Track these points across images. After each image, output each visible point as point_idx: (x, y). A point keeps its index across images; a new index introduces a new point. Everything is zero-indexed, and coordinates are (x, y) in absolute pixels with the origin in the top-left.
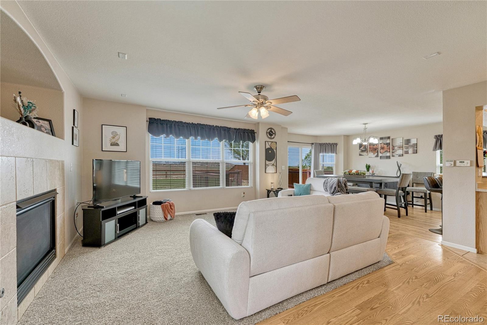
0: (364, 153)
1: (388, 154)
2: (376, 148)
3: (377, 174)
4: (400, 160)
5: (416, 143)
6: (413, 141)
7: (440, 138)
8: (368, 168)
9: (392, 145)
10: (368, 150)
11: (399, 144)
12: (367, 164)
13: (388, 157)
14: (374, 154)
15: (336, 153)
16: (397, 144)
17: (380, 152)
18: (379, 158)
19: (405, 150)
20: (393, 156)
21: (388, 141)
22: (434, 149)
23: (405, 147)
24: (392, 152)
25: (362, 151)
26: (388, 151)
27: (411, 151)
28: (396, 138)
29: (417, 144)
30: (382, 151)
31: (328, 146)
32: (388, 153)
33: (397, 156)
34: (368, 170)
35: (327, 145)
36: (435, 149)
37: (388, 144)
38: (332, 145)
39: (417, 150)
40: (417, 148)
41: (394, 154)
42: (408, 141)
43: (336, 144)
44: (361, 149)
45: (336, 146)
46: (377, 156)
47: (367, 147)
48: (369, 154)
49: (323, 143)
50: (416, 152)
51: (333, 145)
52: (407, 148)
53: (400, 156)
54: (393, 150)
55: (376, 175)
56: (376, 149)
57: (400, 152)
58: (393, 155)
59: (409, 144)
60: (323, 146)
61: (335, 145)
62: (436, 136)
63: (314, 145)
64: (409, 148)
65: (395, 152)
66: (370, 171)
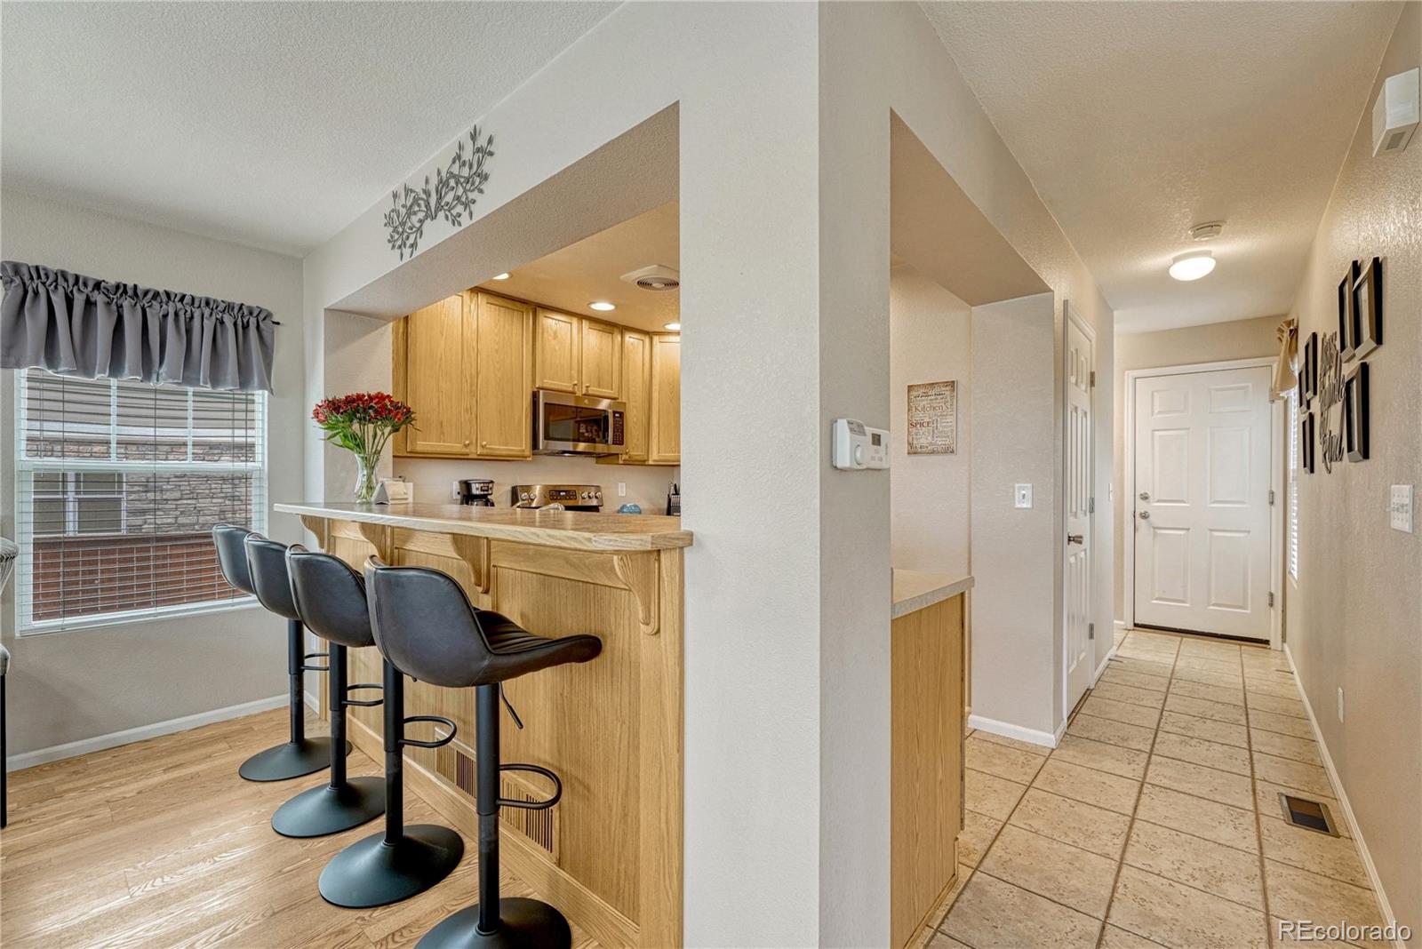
7: (42, 291)
36: (10, 357)
62: (17, 268)
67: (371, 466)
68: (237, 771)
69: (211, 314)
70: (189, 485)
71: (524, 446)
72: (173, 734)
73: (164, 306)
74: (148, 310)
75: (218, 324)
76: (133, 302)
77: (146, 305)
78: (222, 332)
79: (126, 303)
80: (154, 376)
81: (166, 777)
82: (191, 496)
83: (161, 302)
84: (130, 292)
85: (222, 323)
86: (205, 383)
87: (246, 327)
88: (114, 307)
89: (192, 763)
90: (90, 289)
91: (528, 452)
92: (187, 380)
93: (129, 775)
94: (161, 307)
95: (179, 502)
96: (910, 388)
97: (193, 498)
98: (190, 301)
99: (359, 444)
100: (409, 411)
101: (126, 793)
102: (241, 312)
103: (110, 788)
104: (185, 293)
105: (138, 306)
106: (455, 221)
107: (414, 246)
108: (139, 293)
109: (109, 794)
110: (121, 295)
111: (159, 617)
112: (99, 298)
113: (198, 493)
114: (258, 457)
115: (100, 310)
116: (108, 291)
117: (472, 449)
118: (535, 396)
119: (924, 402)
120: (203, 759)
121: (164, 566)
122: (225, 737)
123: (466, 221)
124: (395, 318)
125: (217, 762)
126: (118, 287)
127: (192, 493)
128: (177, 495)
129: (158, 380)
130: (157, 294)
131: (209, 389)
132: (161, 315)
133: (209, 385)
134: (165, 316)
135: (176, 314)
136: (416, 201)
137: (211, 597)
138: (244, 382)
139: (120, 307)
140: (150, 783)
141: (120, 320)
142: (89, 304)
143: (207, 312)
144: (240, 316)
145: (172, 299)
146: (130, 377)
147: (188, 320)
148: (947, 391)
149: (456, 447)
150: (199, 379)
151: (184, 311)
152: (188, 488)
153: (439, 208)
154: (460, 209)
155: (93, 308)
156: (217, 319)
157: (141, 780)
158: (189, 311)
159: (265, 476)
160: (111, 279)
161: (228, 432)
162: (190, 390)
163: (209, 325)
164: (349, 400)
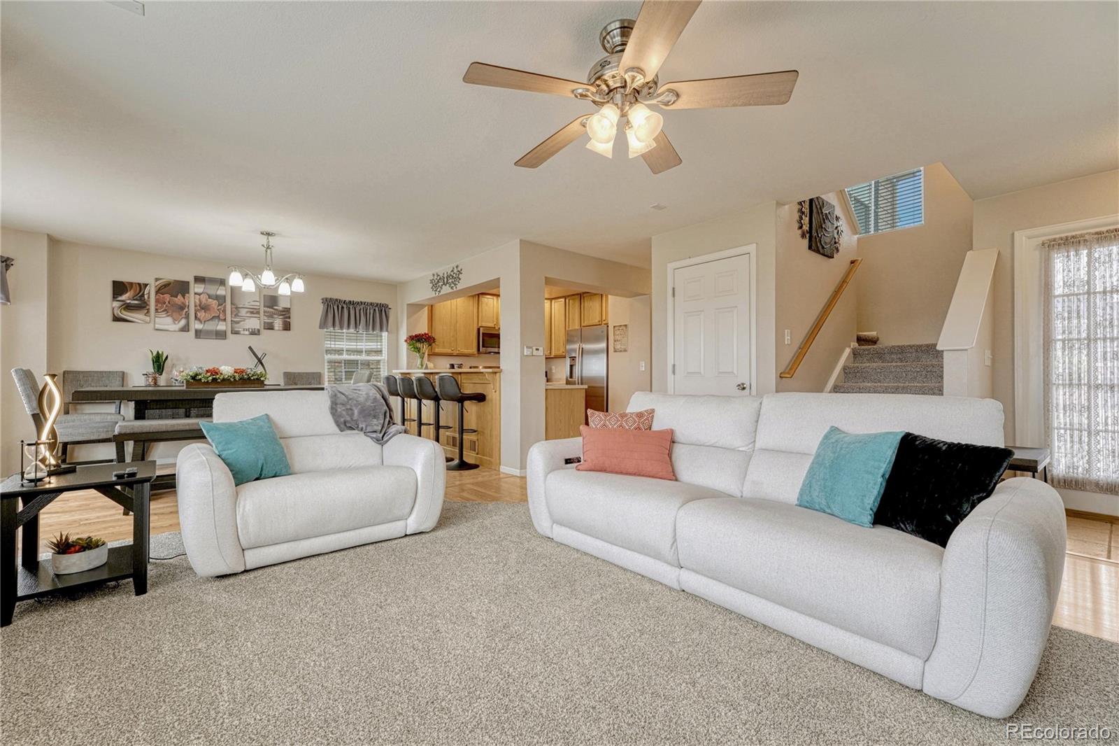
0: (134, 315)
1: (221, 326)
2: (183, 303)
4: (258, 344)
5: (289, 307)
6: (284, 302)
7: (332, 305)
9: (232, 304)
10: (153, 307)
11: (251, 303)
13: (221, 335)
14: (174, 320)
15: (8, 300)
16: (246, 303)
17: (197, 319)
18: (192, 333)
19: (264, 319)
20: (235, 332)
21: (221, 291)
22: (322, 324)
23: (265, 312)
24: (232, 321)
25: (128, 307)
26: (222, 317)
27: (279, 323)
29: (291, 309)
30: (201, 314)
32: (220, 323)
33: (247, 333)
36: (325, 324)
37: (220, 299)
39: (289, 323)
40: (289, 318)
41: (239, 328)
42: (272, 300)
43: (7, 262)
44: (121, 297)
45: (7, 270)
46: (185, 329)
47: (149, 298)
48: (154, 319)
50: (288, 328)
52: (270, 315)
53: (253, 333)
54: (235, 315)
56: (181, 308)
57: (252, 323)
58: (236, 329)
59: (275, 307)
62: (327, 299)
64: (275, 316)
65: (240, 321)
67: (422, 358)
69: (373, 308)
70: (364, 363)
71: (474, 350)
74: (356, 309)
77: (356, 307)
78: (375, 313)
79: (351, 307)
80: (358, 329)
83: (359, 305)
84: (352, 303)
85: (375, 310)
86: (371, 330)
87: (381, 310)
90: (343, 303)
91: (476, 352)
92: (366, 329)
96: (614, 327)
98: (367, 304)
99: (418, 350)
100: (434, 339)
104: (366, 302)
105: (354, 307)
106: (452, 288)
107: (439, 291)
108: (354, 303)
110: (350, 304)
112: (345, 306)
114: (384, 355)
115: (345, 309)
116: (347, 303)
117: (455, 351)
118: (479, 330)
119: (618, 332)
123: (455, 290)
124: (428, 305)
126: (349, 302)
130: (358, 303)
131: (371, 332)
132: (359, 310)
135: (364, 309)
136: (440, 278)
138: (381, 329)
139: (349, 308)
141: (350, 312)
142: (343, 308)
143: (371, 307)
145: (362, 304)
146: (352, 330)
147: (366, 310)
148: (624, 328)
149: (449, 351)
151: (365, 307)
153: (447, 283)
154: (453, 285)
158: (367, 307)
159: (386, 361)
160: (348, 300)
161: (375, 344)
162: (367, 333)
163: (372, 311)
164: (416, 336)
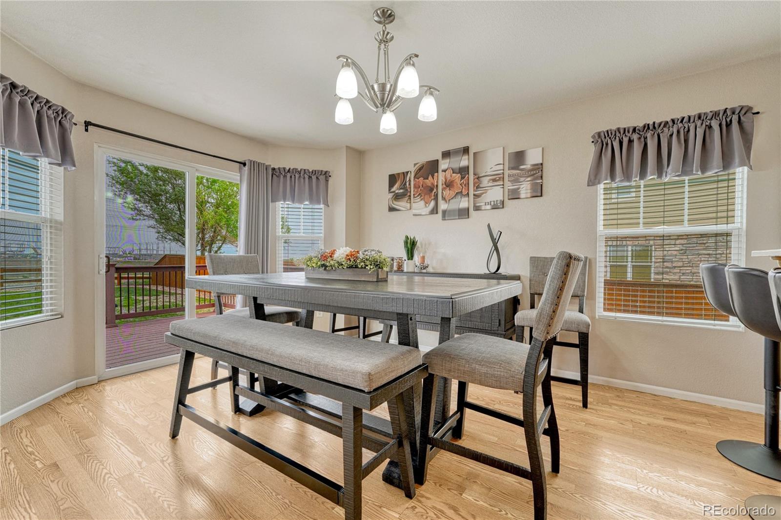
0: (402, 204)
1: (464, 203)
2: (433, 184)
3: (433, 268)
4: (497, 221)
5: (541, 162)
6: (533, 158)
7: (609, 142)
8: (411, 246)
9: (475, 174)
10: (412, 193)
11: (494, 169)
12: (407, 237)
13: (464, 213)
14: (426, 203)
15: (326, 204)
16: (489, 170)
17: (444, 199)
18: (440, 214)
19: (509, 186)
20: (477, 208)
21: (464, 162)
22: (592, 178)
23: (509, 176)
24: (474, 195)
25: (397, 197)
26: (465, 192)
27: (525, 188)
28: (486, 150)
29: (544, 165)
30: (447, 193)
31: (302, 179)
32: (463, 199)
33: (489, 207)
34: (411, 256)
35: (297, 176)
36: (595, 179)
37: (463, 171)
38: (314, 178)
39: (542, 185)
40: (542, 177)
41: (481, 202)
42: (519, 157)
43: (326, 175)
44: (394, 189)
45: (327, 181)
46: (434, 211)
47: (410, 184)
48: (414, 205)
49: (284, 169)
50: (538, 192)
51: (317, 178)
52: (515, 180)
53: (495, 207)
54: (477, 188)
55: (430, 270)
56: (431, 190)
57: (495, 194)
58: (478, 205)
59: (522, 167)
60: (285, 176)
61: (322, 178)
62: (599, 134)
63: (246, 168)
64: (522, 179)
65: (483, 193)
66: (417, 258)
68: (716, 444)
69: (702, 124)
70: (688, 258)
72: (671, 398)
73: (671, 129)
74: (661, 135)
75: (707, 130)
76: (653, 132)
77: (660, 132)
78: (710, 134)
79: (649, 135)
80: (664, 174)
81: (664, 423)
82: (689, 265)
83: (669, 127)
84: (651, 127)
85: (710, 127)
86: (697, 171)
87: (729, 125)
88: (643, 139)
89: (682, 422)
90: (631, 133)
92: (684, 173)
93: (645, 411)
94: (669, 130)
95: (681, 268)
97: (690, 266)
98: (688, 120)
101: (642, 421)
102: (726, 114)
103: (634, 413)
104: (684, 116)
105: (656, 134)
108: (656, 126)
109: (633, 417)
110: (646, 131)
111: (664, 323)
112: (635, 137)
113: (693, 263)
115: (636, 144)
116: (640, 131)
120: (691, 423)
121: (671, 303)
122: (706, 415)
125: (699, 431)
126: (644, 127)
127: (690, 263)
128: (680, 264)
129: (666, 176)
130: (667, 123)
131: (699, 175)
132: (668, 135)
133: (699, 173)
134: (671, 135)
135: (678, 132)
137: (699, 316)
138: (727, 161)
139: (646, 138)
140: (655, 422)
141: (646, 145)
142: (631, 141)
143: (699, 123)
144: (724, 117)
145: (676, 123)
146: (650, 177)
147: (686, 133)
150: (693, 170)
151: (683, 128)
152: (687, 260)
155: (632, 143)
156: (706, 126)
157: (650, 417)
158: (687, 127)
159: (744, 233)
160: (641, 124)
162: (686, 178)
163: (700, 132)
